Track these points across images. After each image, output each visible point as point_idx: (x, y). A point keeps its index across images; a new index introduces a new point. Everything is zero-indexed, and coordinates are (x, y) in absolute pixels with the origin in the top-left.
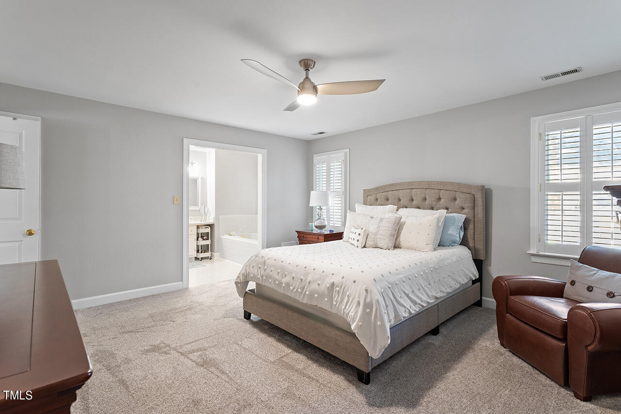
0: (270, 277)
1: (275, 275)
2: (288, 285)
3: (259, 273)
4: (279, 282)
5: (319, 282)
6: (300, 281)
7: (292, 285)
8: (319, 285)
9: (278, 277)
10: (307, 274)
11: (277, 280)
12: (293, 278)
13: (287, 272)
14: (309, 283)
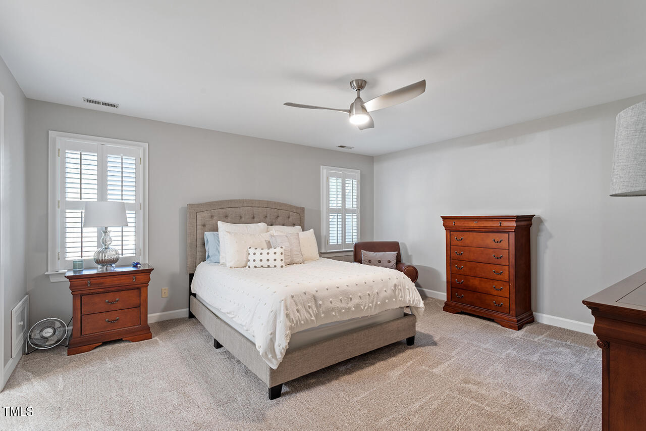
0: (333, 310)
1: (337, 304)
2: (357, 306)
3: (312, 314)
4: (346, 309)
5: (385, 289)
6: (368, 297)
7: (362, 305)
8: (385, 291)
9: (343, 305)
10: (371, 287)
11: (342, 308)
12: (360, 297)
13: (351, 294)
14: (377, 293)
